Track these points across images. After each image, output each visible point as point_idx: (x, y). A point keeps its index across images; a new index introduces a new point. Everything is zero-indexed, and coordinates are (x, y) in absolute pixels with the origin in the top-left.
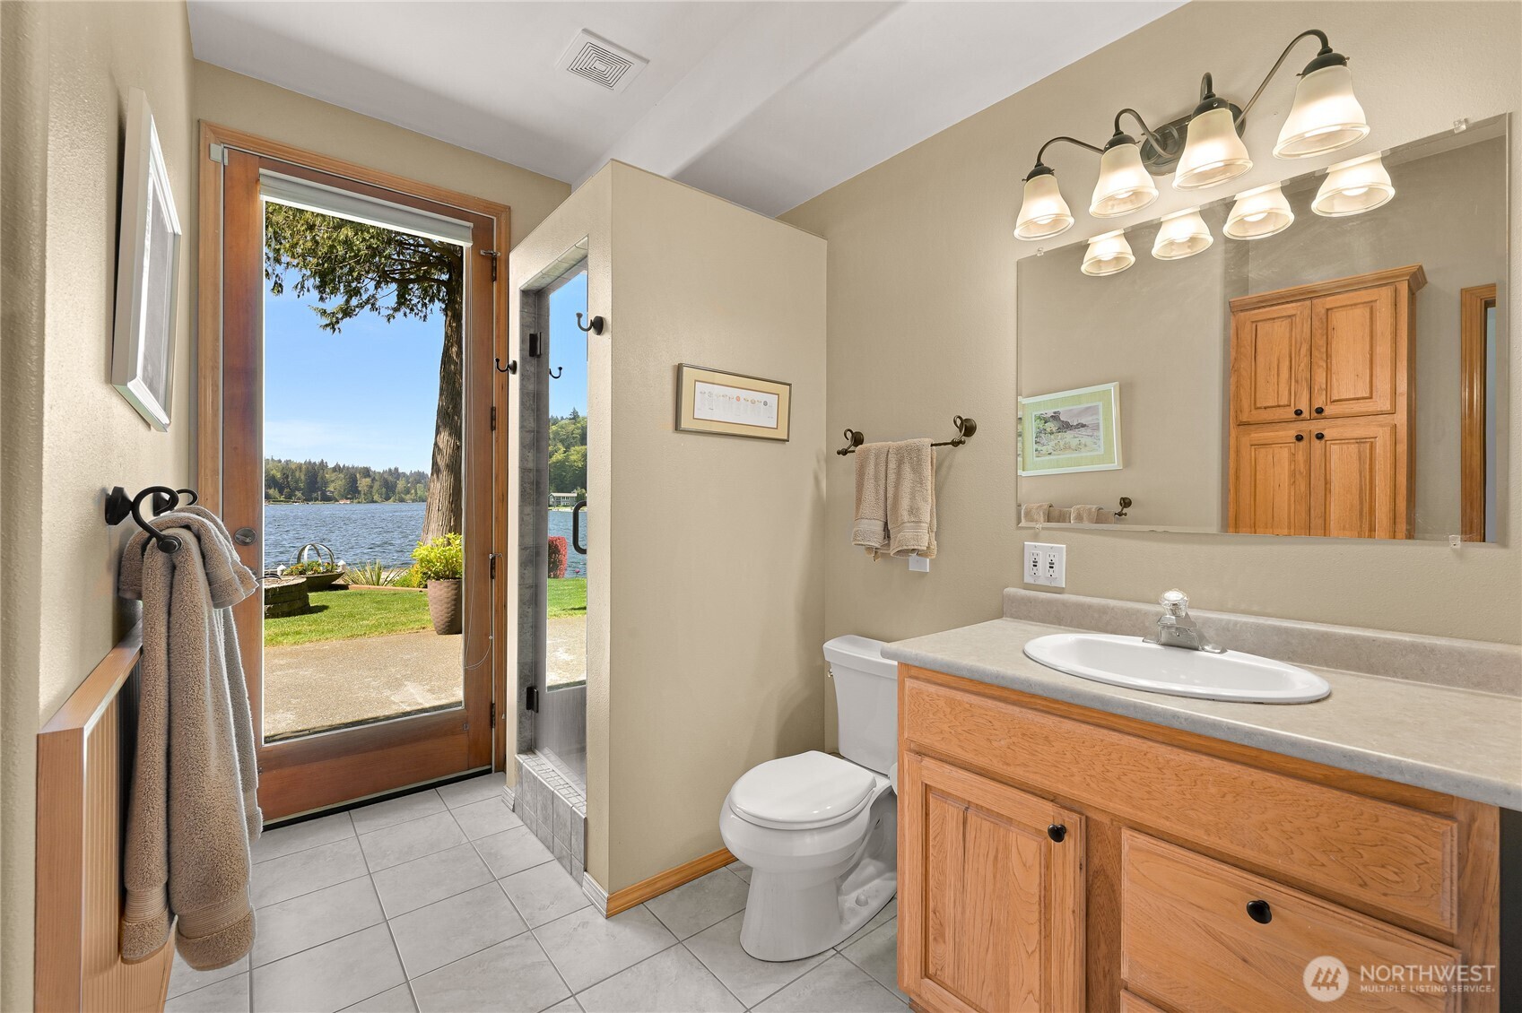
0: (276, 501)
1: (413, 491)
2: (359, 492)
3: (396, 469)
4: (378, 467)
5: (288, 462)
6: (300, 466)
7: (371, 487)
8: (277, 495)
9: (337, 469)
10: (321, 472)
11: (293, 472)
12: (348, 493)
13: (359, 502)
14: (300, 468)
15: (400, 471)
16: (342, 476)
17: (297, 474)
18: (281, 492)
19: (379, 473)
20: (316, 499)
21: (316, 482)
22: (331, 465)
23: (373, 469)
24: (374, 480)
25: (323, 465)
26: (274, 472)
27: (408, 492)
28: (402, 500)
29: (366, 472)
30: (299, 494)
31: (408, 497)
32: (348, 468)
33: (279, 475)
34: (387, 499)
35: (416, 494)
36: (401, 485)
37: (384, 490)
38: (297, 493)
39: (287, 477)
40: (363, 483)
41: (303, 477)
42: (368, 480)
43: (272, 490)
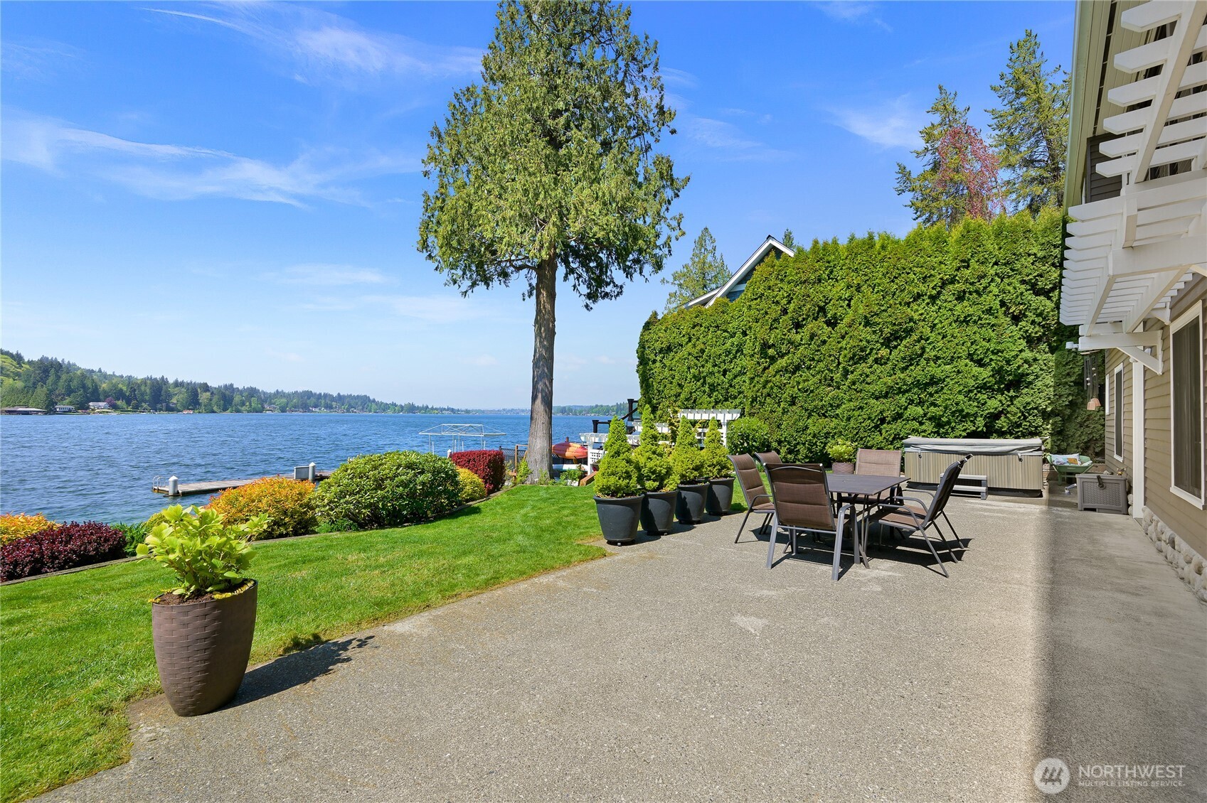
0: (123, 411)
1: (248, 404)
2: (199, 404)
3: (232, 385)
4: (214, 383)
5: (130, 377)
6: (144, 381)
7: (211, 400)
8: (125, 406)
9: (177, 384)
10: (164, 387)
11: (139, 386)
12: (190, 405)
13: (199, 412)
14: (145, 383)
15: (235, 386)
16: (183, 389)
17: (143, 388)
18: (128, 403)
19: (215, 388)
20: (161, 410)
21: (160, 395)
22: (171, 381)
23: (209, 385)
24: (212, 393)
25: (164, 381)
26: (120, 386)
27: (243, 404)
28: (238, 411)
29: (205, 387)
30: (145, 405)
31: (243, 408)
32: (188, 384)
33: (124, 388)
34: (225, 410)
35: (251, 406)
36: (237, 399)
37: (222, 402)
38: (143, 404)
39: (135, 390)
40: (204, 397)
41: (148, 391)
42: (208, 394)
43: (120, 401)
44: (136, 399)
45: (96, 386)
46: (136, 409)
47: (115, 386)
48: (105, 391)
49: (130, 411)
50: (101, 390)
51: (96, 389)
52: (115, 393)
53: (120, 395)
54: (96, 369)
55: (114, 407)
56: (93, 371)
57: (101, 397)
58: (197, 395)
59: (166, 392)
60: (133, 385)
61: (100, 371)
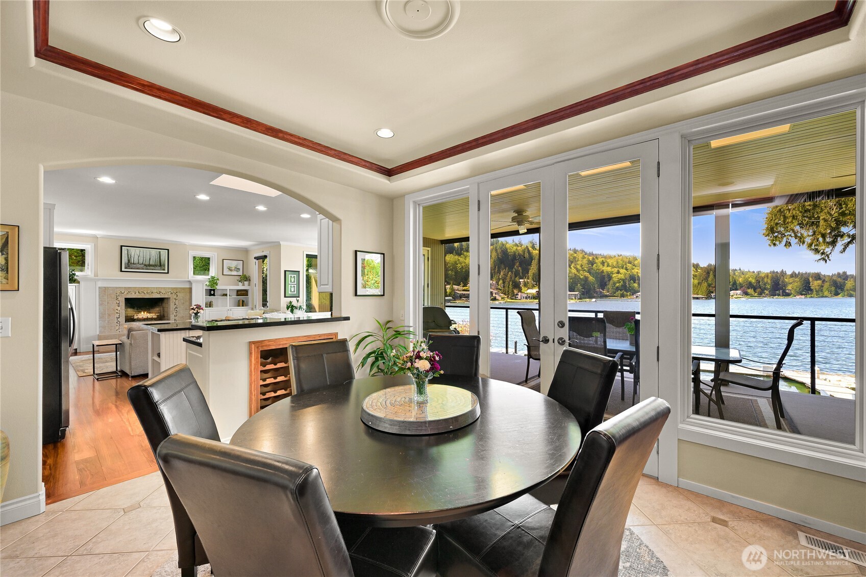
44: (760, 288)
45: (735, 280)
46: (761, 294)
47: (747, 280)
48: (740, 284)
49: (756, 296)
50: (738, 282)
51: (735, 283)
52: (746, 284)
53: (750, 285)
54: (738, 269)
55: (746, 294)
56: (736, 270)
57: (738, 287)
58: (809, 283)
59: (783, 282)
60: (759, 278)
61: (740, 270)
